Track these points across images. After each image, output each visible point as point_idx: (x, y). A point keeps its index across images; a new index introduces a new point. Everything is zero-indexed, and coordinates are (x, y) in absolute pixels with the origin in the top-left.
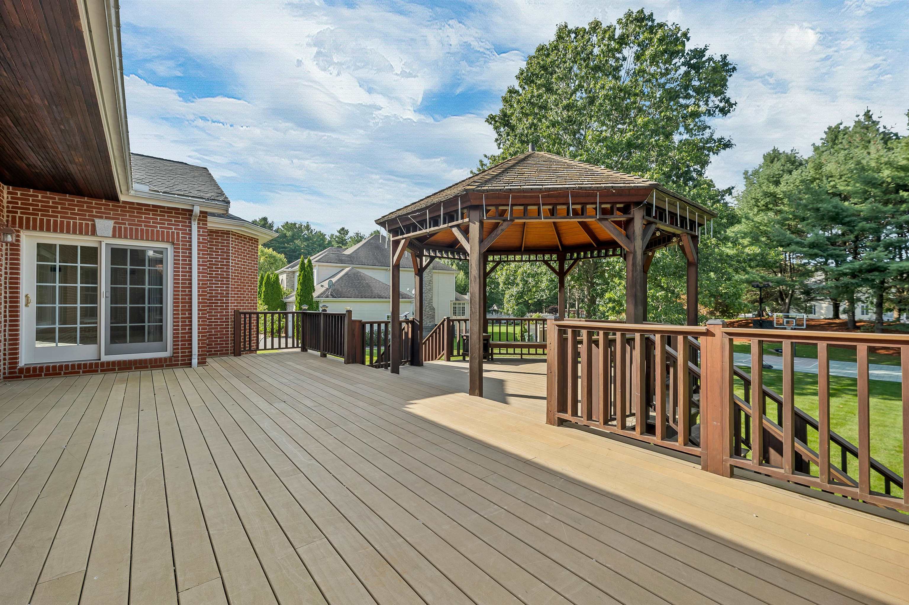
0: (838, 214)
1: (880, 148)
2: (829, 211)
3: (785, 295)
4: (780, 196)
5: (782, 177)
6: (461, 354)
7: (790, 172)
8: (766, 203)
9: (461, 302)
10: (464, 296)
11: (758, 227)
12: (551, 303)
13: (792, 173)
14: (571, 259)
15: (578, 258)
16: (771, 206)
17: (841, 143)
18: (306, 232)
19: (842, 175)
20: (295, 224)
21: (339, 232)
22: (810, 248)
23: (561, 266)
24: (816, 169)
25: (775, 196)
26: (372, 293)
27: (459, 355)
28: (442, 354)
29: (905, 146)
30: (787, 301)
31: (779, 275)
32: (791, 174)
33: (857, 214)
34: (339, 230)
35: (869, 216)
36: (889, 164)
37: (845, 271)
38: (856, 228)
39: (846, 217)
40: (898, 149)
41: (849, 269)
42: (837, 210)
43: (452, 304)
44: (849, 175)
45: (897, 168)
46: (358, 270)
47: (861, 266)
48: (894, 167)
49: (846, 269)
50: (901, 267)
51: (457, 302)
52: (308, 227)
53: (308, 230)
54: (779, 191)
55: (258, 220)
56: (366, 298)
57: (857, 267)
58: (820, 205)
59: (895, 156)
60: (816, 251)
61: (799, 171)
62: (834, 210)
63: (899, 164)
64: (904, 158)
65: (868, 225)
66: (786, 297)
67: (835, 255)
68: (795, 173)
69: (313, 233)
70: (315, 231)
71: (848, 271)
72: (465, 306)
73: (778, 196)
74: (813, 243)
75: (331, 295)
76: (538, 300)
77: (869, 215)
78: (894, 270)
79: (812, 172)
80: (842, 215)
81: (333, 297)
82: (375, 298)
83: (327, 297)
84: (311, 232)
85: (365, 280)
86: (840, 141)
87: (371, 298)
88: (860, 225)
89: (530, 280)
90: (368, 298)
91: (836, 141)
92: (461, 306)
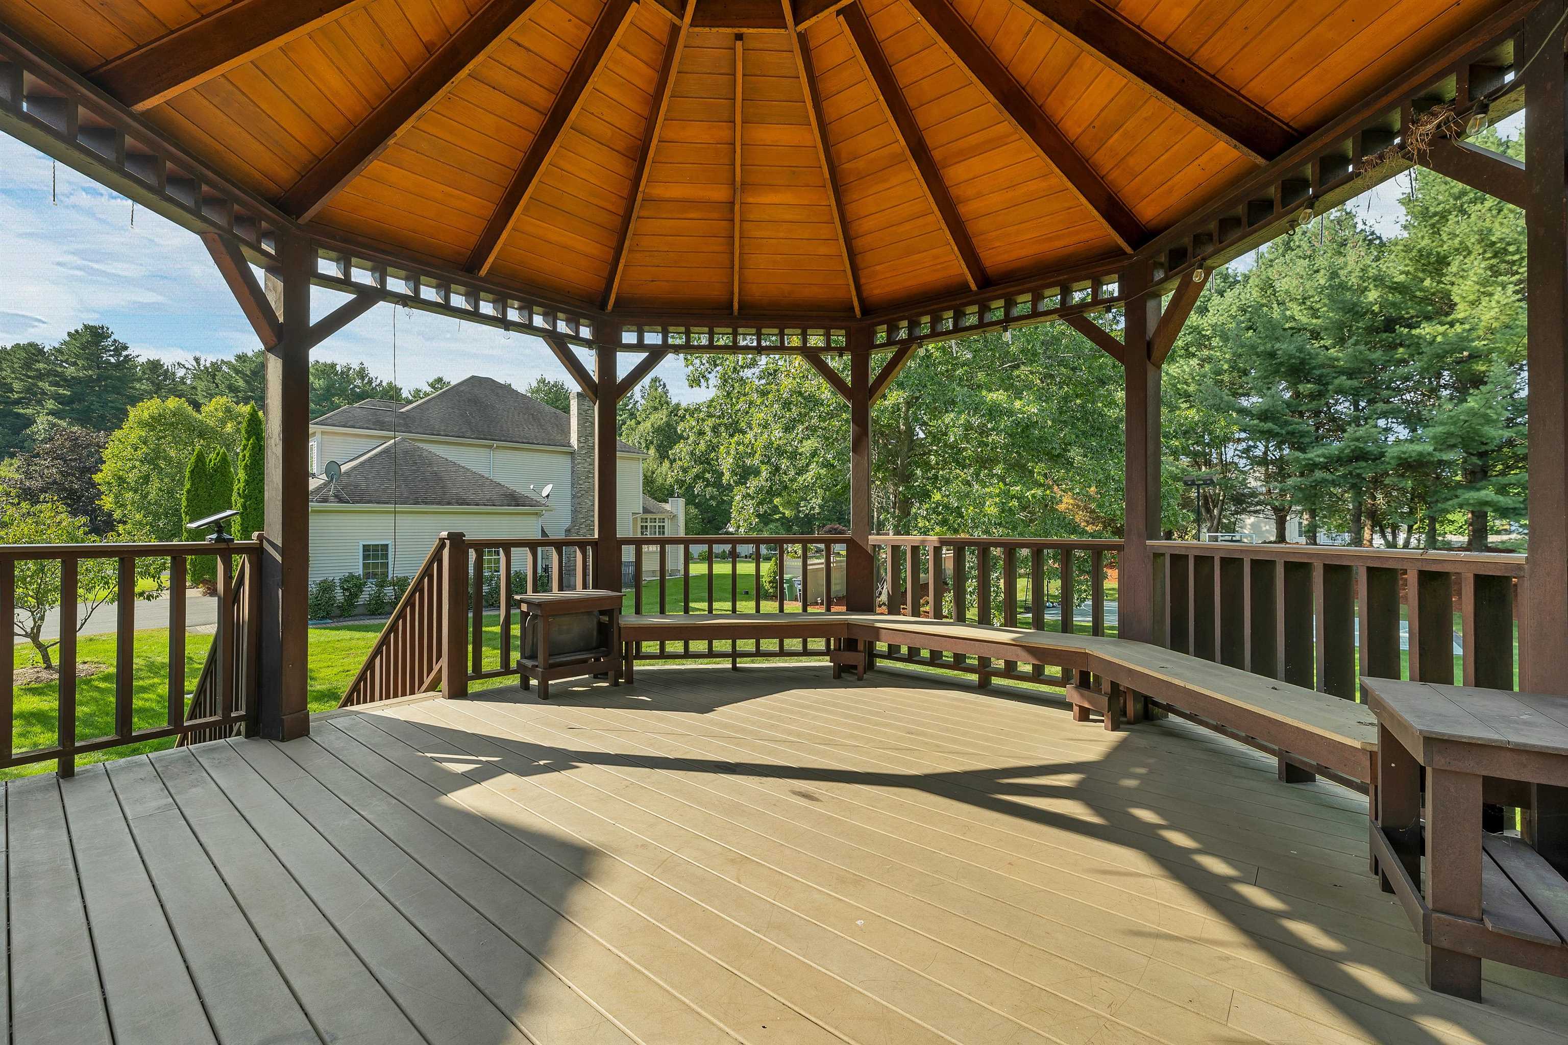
0: (1303, 362)
1: (1362, 254)
2: (1291, 357)
3: (1213, 501)
4: (1208, 333)
5: (1209, 300)
6: (513, 665)
7: (1221, 293)
8: (1187, 344)
9: (657, 516)
10: (664, 505)
11: (1174, 385)
12: (829, 520)
13: (1225, 294)
14: (890, 343)
15: (914, 340)
16: (1193, 349)
17: (1299, 246)
18: (358, 382)
19: (1305, 298)
20: (333, 366)
21: (432, 385)
22: (1261, 420)
23: (860, 367)
24: (1262, 289)
25: (1199, 333)
26: (444, 493)
27: (506, 670)
28: (436, 669)
29: (1403, 251)
30: (1216, 512)
31: (1203, 468)
32: (1222, 296)
33: (1331, 363)
34: (430, 381)
35: (1349, 368)
36: (1379, 280)
37: (1317, 459)
38: (1330, 387)
39: (1314, 368)
40: (1392, 257)
41: (1323, 456)
42: (1302, 355)
43: (639, 520)
44: (1317, 298)
45: (1390, 288)
46: (421, 445)
47: (1342, 450)
48: (1387, 287)
49: (1319, 456)
50: (1404, 453)
51: (649, 516)
52: (362, 373)
53: (363, 378)
54: (1205, 324)
55: (250, 354)
56: (426, 503)
57: (1336, 452)
58: (1277, 345)
59: (1388, 267)
60: (1269, 425)
61: (1236, 291)
62: (1298, 354)
63: (1395, 280)
64: (1402, 273)
65: (1349, 382)
66: (1214, 507)
67: (1300, 432)
68: (1229, 294)
69: (374, 385)
70: (378, 381)
71: (1321, 460)
72: (666, 524)
73: (1204, 333)
74: (1267, 411)
75: (336, 496)
76: (807, 515)
77: (1348, 365)
78: (1393, 458)
79: (1255, 294)
80: (1309, 364)
81: (341, 500)
82: (449, 504)
83: (325, 500)
84: (370, 382)
85: (430, 465)
86: (1297, 243)
87: (439, 503)
88: (1337, 382)
89: (784, 463)
90: (433, 503)
91: (1292, 244)
92: (657, 524)
